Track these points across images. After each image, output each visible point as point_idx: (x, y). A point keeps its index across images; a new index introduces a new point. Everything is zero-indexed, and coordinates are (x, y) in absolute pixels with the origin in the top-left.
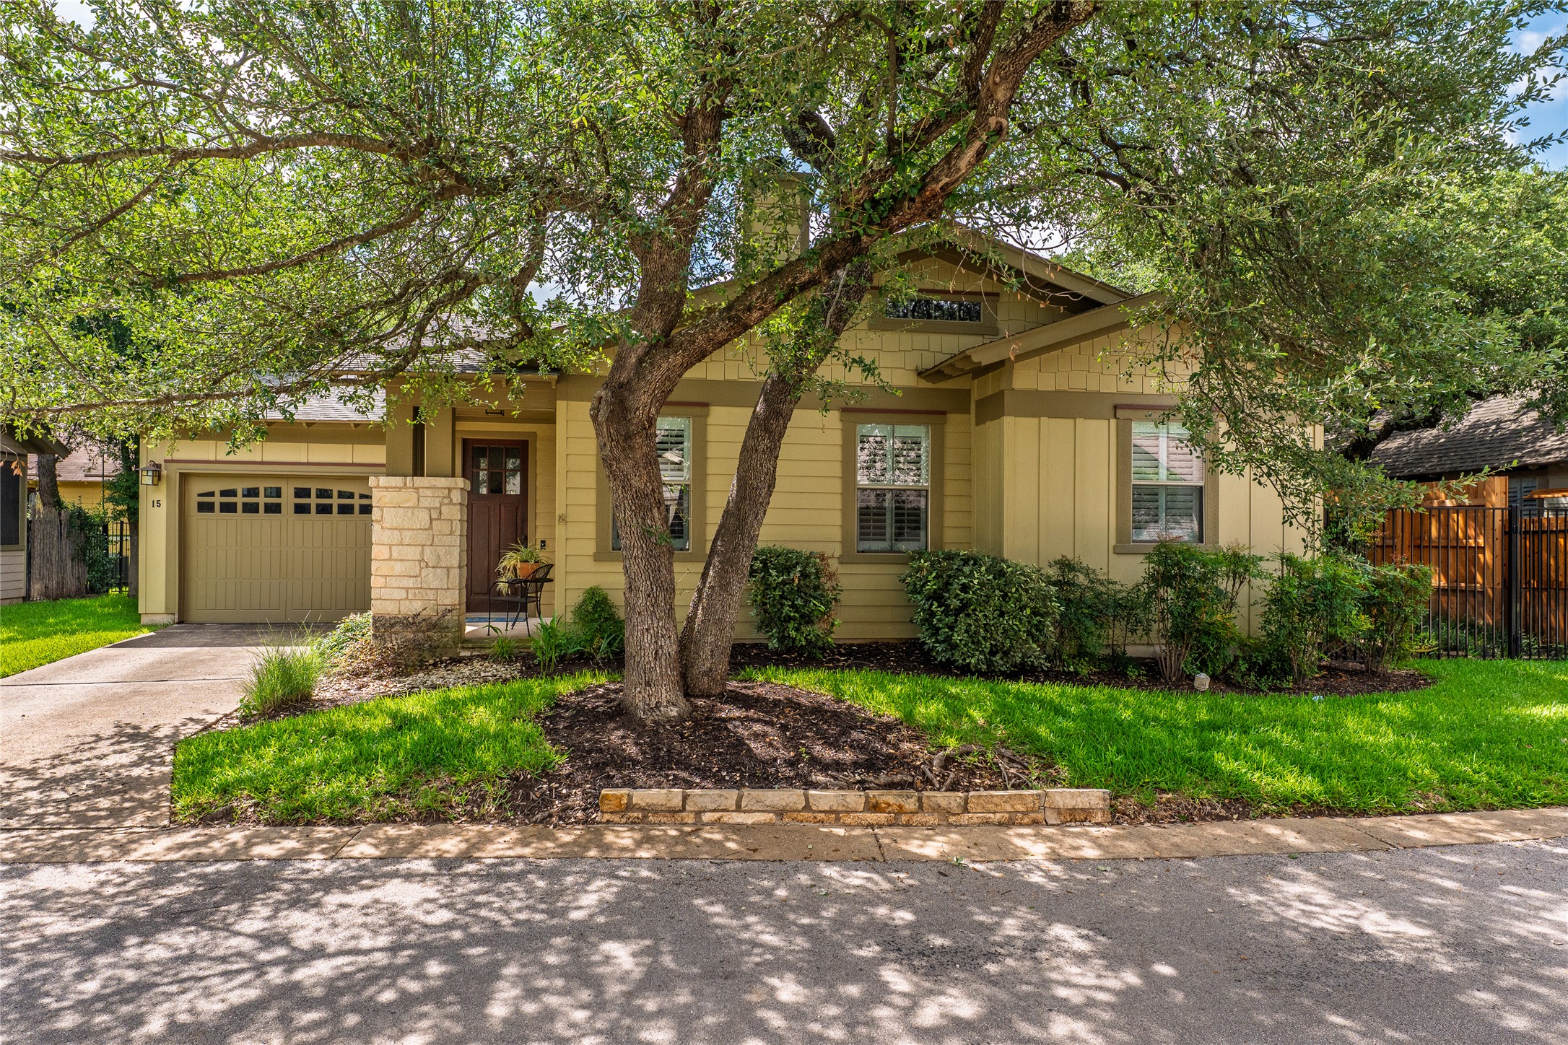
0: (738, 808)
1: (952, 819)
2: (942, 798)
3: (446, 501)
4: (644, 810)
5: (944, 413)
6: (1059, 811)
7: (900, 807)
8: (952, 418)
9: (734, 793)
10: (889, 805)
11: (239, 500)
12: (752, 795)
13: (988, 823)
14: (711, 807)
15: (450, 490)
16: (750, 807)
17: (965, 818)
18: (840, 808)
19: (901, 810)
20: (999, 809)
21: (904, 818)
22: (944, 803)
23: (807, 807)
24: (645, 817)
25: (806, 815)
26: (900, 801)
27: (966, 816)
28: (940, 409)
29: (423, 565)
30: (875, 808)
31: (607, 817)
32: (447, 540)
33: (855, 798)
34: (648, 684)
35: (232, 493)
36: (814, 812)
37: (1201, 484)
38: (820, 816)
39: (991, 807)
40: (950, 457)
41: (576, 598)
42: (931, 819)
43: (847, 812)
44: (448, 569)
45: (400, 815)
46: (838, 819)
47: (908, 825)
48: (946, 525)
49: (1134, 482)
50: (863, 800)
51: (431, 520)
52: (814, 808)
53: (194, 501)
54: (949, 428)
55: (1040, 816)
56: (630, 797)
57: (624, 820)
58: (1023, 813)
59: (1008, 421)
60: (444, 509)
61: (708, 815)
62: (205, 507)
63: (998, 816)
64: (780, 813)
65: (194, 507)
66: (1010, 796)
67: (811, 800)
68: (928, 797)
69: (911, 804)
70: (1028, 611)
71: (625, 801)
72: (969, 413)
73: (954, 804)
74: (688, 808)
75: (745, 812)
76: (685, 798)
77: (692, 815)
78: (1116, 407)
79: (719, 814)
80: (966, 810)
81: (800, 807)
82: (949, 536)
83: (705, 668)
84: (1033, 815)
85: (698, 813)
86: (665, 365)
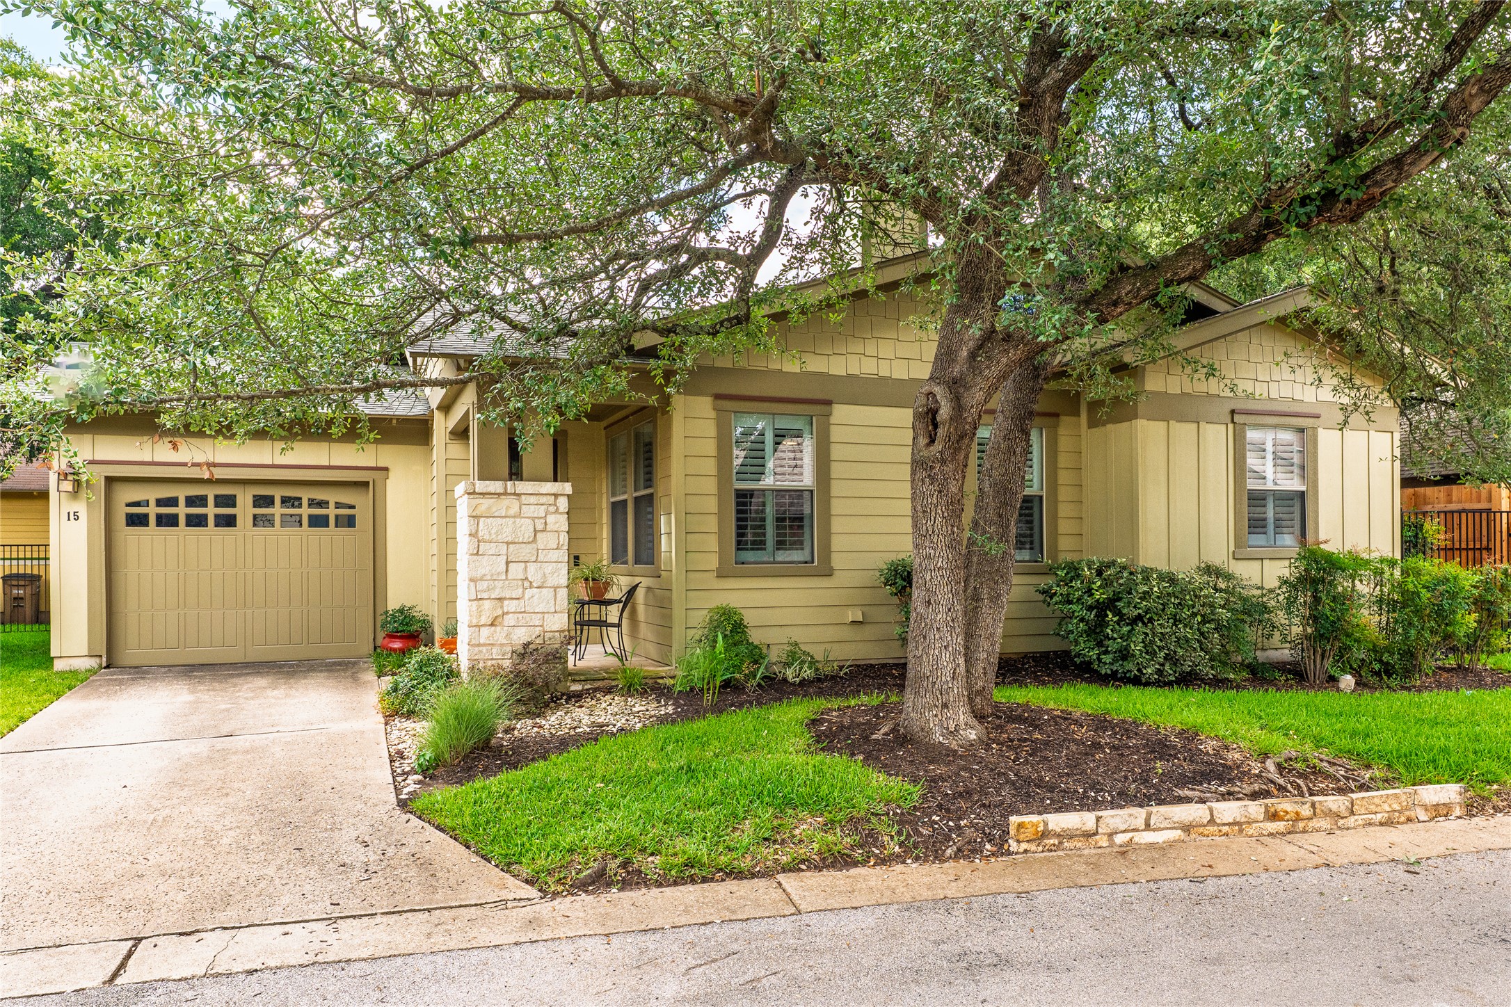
0: (1148, 826)
1: (1341, 822)
2: (1335, 802)
3: (552, 509)
4: (1059, 835)
5: (1057, 415)
6: (1425, 807)
7: (1297, 814)
8: (1065, 419)
9: (1140, 813)
10: (1287, 813)
11: (182, 510)
12: (1161, 813)
13: (1370, 824)
14: (1122, 828)
15: (556, 496)
16: (1158, 825)
17: (1351, 821)
18: (1243, 820)
19: (1298, 818)
20: (1379, 809)
21: (1301, 825)
22: (1334, 807)
23: (1212, 821)
24: (1060, 843)
25: (1212, 829)
26: (1297, 808)
27: (1353, 819)
28: (1052, 410)
29: (527, 584)
30: (1274, 816)
31: (1024, 846)
32: (554, 555)
33: (1255, 809)
34: (945, 706)
35: (173, 502)
36: (1219, 825)
37: (1303, 488)
38: (1225, 829)
39: (1373, 808)
40: (1063, 461)
41: (700, 618)
42: (1324, 823)
43: (1249, 823)
44: (555, 588)
45: (803, 861)
46: (1241, 831)
47: (1305, 831)
48: (1060, 531)
49: (1249, 487)
50: (1263, 810)
51: (536, 531)
52: (1218, 821)
53: (121, 512)
54: (1062, 431)
55: (1411, 814)
56: (1046, 824)
57: (1040, 849)
58: (1400, 812)
59: (1141, 424)
60: (550, 519)
61: (1119, 836)
62: (137, 521)
63: (1379, 816)
64: (1187, 828)
65: (121, 519)
66: (1388, 796)
67: (1215, 813)
68: (1320, 802)
69: (1306, 811)
70: (1199, 618)
71: (1041, 828)
72: (1078, 414)
73: (1343, 808)
74: (1100, 830)
75: (1154, 830)
76: (1098, 819)
77: (1106, 838)
78: (1233, 412)
79: (1129, 835)
80: (1352, 813)
81: (1205, 821)
82: (1064, 543)
83: (977, 687)
84: (1407, 813)
85: (1111, 835)
86: (1004, 360)
